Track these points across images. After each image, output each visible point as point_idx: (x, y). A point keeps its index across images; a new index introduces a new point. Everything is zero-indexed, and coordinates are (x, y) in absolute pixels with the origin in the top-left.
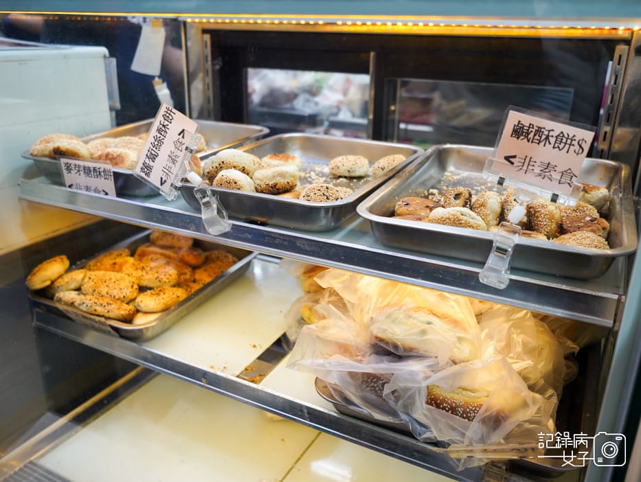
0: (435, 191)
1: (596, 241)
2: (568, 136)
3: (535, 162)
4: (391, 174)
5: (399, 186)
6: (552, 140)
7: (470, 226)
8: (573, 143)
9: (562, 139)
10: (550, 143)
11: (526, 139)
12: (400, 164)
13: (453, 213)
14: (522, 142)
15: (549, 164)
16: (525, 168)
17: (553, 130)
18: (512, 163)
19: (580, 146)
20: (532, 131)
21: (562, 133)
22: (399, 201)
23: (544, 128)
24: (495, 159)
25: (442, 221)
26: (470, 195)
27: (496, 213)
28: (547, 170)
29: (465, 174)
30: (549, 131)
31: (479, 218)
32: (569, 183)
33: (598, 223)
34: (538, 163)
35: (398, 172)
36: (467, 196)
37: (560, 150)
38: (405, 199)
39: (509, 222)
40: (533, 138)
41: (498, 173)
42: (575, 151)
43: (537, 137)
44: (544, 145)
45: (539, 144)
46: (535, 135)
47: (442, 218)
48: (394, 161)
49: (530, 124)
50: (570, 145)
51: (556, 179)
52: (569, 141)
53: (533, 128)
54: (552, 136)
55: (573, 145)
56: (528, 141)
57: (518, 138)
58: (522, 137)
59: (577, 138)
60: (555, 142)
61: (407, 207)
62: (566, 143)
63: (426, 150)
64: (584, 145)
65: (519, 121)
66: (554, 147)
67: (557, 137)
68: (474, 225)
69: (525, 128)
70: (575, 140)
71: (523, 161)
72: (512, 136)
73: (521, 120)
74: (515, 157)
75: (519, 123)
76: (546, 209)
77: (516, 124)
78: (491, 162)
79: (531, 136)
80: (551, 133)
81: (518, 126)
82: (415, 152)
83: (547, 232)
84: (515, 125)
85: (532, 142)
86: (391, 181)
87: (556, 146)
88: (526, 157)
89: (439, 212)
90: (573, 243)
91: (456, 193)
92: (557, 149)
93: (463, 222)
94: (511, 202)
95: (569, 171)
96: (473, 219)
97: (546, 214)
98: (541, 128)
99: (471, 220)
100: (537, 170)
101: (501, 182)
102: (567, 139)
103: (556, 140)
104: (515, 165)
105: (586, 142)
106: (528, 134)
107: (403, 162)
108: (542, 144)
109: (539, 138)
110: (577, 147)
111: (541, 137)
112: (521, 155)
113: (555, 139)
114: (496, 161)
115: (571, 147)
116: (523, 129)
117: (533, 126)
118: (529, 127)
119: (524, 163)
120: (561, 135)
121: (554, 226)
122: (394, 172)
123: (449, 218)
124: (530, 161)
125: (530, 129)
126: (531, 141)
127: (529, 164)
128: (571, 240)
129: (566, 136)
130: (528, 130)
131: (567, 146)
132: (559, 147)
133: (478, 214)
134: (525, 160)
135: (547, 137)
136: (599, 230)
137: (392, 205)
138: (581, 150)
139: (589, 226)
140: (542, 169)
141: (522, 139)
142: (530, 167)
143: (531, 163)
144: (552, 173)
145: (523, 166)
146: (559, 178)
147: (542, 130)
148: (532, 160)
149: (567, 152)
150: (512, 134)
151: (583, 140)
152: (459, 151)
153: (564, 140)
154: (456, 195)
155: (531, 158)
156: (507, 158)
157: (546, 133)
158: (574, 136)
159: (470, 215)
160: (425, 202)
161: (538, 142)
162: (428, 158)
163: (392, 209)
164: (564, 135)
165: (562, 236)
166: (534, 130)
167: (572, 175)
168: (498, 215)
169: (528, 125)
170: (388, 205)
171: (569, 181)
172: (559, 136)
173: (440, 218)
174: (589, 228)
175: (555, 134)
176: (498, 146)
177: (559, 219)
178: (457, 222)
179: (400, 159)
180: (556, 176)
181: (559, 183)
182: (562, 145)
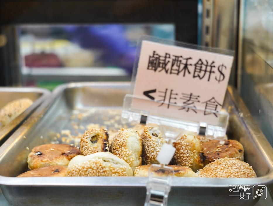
0: (67, 132)
1: (242, 168)
2: (207, 62)
3: (177, 94)
4: (18, 122)
5: (28, 135)
6: (191, 69)
7: (115, 173)
8: (213, 69)
9: (201, 67)
10: (189, 73)
11: (164, 71)
12: (27, 110)
13: (94, 160)
14: (160, 74)
15: (191, 95)
16: (167, 102)
17: (190, 58)
18: (153, 98)
19: (221, 73)
20: (169, 62)
21: (200, 60)
22: (30, 151)
23: (181, 57)
24: (133, 96)
25: (83, 172)
26: (107, 135)
27: (138, 152)
28: (190, 102)
29: (93, 110)
30: (187, 59)
31: (121, 161)
32: (215, 114)
33: (233, 146)
34: (180, 96)
35: (26, 119)
36: (104, 137)
37: (201, 78)
38: (38, 148)
39: (158, 163)
40: (172, 69)
41: (138, 111)
42: (216, 79)
43: (175, 67)
44: (184, 75)
45: (178, 74)
46: (173, 65)
47: (83, 168)
48: (20, 106)
49: (166, 54)
50: (210, 72)
51: (201, 111)
52: (209, 69)
53: (169, 57)
54: (191, 65)
55: (214, 72)
56: (167, 72)
57: (155, 70)
58: (159, 69)
59: (217, 64)
60: (195, 71)
61: (41, 158)
62: (206, 71)
63: (51, 91)
64: (224, 71)
65: (154, 52)
66: (194, 77)
67: (195, 65)
68: (120, 171)
69: (161, 58)
70: (214, 66)
71: (164, 95)
72: (148, 68)
73: (155, 50)
74: (154, 91)
75: (154, 54)
76: (186, 140)
77: (152, 55)
78: (130, 100)
79: (169, 66)
80: (189, 62)
81: (153, 57)
82: (40, 95)
83: (191, 164)
84: (150, 57)
85: (171, 73)
86: (19, 130)
87: (196, 74)
88: (167, 90)
89: (78, 161)
90: (221, 173)
91: (92, 135)
92: (198, 78)
93: (107, 169)
94: (150, 138)
95: (213, 100)
96: (116, 163)
97: (187, 146)
98: (178, 57)
99: (115, 166)
100: (180, 104)
101: (143, 121)
102: (207, 66)
103: (196, 69)
104: (156, 100)
105: (225, 67)
106: (165, 64)
107: (30, 107)
108: (182, 74)
109: (177, 68)
110: (218, 74)
111: (179, 67)
112: (160, 88)
113: (193, 67)
114: (135, 98)
115: (212, 74)
116: (159, 60)
117: (169, 55)
118: (166, 57)
119: (165, 97)
120: (200, 62)
121: (196, 156)
122: (22, 119)
123: (91, 168)
124: (171, 94)
125: (167, 60)
126: (169, 72)
127: (170, 98)
128: (218, 170)
129: (205, 63)
130: (165, 60)
131: (207, 74)
132: (199, 76)
133: (120, 156)
134: (166, 93)
135: (186, 66)
136: (237, 153)
137: (24, 156)
138: (222, 77)
139: (227, 151)
140: (185, 101)
141: (160, 71)
142: (172, 101)
143: (173, 96)
144: (196, 104)
145: (164, 100)
146: (203, 109)
147: (180, 59)
148: (173, 92)
149: (209, 80)
150: (149, 66)
151: (223, 65)
152: (84, 90)
153: (204, 68)
154: (93, 137)
155: (172, 90)
156: (146, 93)
157: (184, 62)
158: (213, 62)
159: (113, 160)
160: (60, 149)
161: (176, 72)
162: (55, 100)
163: (24, 161)
164: (202, 63)
165: (206, 166)
166: (171, 60)
167: (216, 104)
168: (140, 153)
169: (164, 55)
170: (19, 158)
171: (214, 111)
172: (197, 63)
173: (80, 168)
174: (228, 153)
175: (193, 62)
176: (134, 80)
177: (200, 149)
178: (99, 171)
179: (26, 104)
180: (200, 107)
181: (205, 114)
182: (202, 73)
